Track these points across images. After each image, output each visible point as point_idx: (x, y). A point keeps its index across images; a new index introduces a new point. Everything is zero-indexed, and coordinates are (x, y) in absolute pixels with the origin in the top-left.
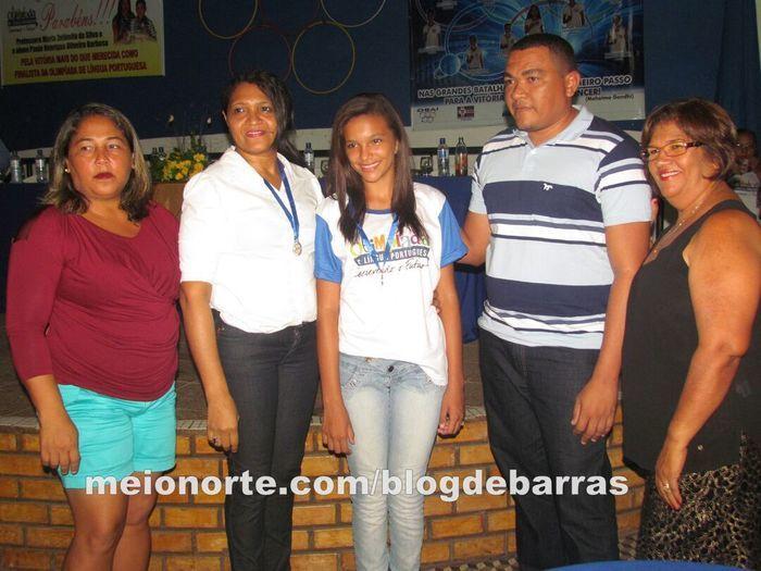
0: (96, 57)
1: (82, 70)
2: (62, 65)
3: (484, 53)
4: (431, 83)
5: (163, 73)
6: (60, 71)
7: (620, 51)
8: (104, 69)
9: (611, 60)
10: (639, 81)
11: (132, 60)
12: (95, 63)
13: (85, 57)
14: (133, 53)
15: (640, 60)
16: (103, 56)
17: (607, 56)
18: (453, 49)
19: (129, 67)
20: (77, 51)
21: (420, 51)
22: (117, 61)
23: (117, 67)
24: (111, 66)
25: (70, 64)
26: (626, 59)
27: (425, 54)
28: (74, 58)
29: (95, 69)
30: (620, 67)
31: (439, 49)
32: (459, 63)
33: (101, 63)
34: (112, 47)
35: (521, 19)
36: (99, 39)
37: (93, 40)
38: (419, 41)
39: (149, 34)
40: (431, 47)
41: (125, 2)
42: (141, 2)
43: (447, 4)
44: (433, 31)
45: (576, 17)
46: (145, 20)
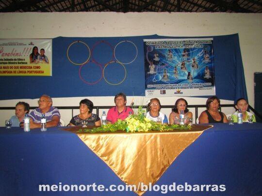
0: (21, 68)
1: (15, 72)
2: (6, 70)
3: (168, 74)
4: (153, 83)
5: (51, 75)
6: (4, 72)
7: (208, 76)
8: (25, 72)
9: (206, 79)
11: (38, 70)
12: (21, 70)
13: (18, 67)
14: (38, 67)
15: (213, 79)
16: (25, 67)
17: (205, 77)
18: (159, 73)
19: (36, 72)
20: (13, 65)
21: (148, 73)
22: (31, 70)
23: (31, 72)
24: (28, 72)
25: (9, 70)
27: (150, 74)
28: (11, 68)
29: (20, 72)
30: (208, 81)
31: (154, 72)
33: (24, 70)
34: (29, 65)
35: (180, 65)
36: (23, 61)
37: (20, 61)
38: (148, 69)
39: (46, 61)
40: (152, 72)
41: (35, 49)
42: (43, 50)
43: (157, 59)
44: (152, 67)
45: (196, 65)
46: (44, 56)
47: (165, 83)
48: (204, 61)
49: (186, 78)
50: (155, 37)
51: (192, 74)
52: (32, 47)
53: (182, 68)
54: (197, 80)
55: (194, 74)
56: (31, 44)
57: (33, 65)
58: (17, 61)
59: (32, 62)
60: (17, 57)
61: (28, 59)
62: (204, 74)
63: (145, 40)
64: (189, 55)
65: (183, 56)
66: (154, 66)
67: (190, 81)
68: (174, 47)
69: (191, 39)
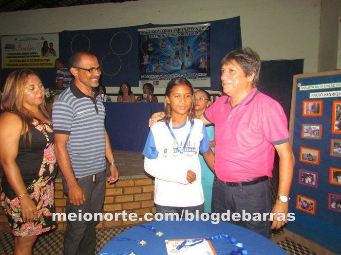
0: (35, 60)
1: (31, 65)
2: (24, 63)
3: (162, 65)
4: (145, 74)
6: (23, 65)
7: (203, 66)
8: (38, 65)
9: (201, 68)
10: (209, 75)
11: (48, 62)
12: (35, 63)
13: (31, 61)
14: (48, 60)
15: (209, 69)
16: (38, 60)
17: (199, 67)
18: (152, 63)
19: (46, 64)
20: (29, 58)
21: (142, 63)
22: (42, 62)
23: (43, 64)
24: (41, 64)
25: (26, 63)
26: (205, 68)
27: (144, 65)
28: (28, 61)
29: (35, 64)
30: (203, 71)
31: (148, 63)
32: (154, 68)
33: (37, 62)
34: (41, 58)
35: (173, 55)
36: (36, 55)
37: (34, 55)
38: (142, 60)
39: (54, 54)
40: (146, 62)
41: (46, 42)
42: (51, 44)
43: (151, 49)
44: (146, 57)
45: (190, 55)
46: (52, 49)
47: (158, 74)
48: (198, 50)
49: (179, 68)
50: (150, 26)
51: (186, 64)
52: (43, 41)
53: (175, 58)
54: (191, 70)
55: (188, 63)
56: (43, 38)
57: (44, 58)
58: (31, 55)
59: (43, 55)
60: (31, 52)
61: (40, 53)
62: (199, 64)
63: (139, 30)
64: (183, 43)
65: (177, 44)
66: (147, 56)
67: (184, 71)
68: (168, 35)
69: (186, 26)
